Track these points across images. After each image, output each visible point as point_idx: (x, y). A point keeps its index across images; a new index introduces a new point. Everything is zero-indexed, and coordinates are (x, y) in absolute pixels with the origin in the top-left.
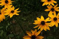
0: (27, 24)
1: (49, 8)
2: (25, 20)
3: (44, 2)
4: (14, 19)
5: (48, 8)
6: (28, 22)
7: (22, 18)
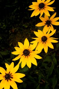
1: (44, 20)
2: (26, 27)
3: (34, 10)
4: (14, 27)
5: (41, 21)
7: (23, 25)
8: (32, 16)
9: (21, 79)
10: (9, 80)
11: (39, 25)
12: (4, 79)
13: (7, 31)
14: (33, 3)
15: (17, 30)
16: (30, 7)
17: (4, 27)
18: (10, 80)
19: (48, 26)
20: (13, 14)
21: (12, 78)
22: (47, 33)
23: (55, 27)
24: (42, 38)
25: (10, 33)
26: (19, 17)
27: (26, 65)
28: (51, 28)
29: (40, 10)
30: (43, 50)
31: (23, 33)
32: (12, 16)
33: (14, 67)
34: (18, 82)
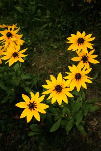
0: (58, 55)
1: (81, 55)
2: (55, 47)
6: (60, 51)
7: (52, 45)
8: (69, 49)
9: (45, 109)
10: (32, 110)
11: (74, 59)
12: (27, 107)
13: (31, 48)
14: (72, 35)
15: (44, 49)
16: (68, 39)
17: (29, 43)
18: (34, 109)
19: (84, 63)
20: (42, 29)
21: (36, 108)
22: (82, 70)
23: (91, 65)
24: (76, 75)
25: (35, 51)
26: (48, 34)
27: (56, 102)
28: (88, 66)
29: (79, 45)
30: (75, 88)
31: (50, 54)
32: (40, 32)
33: (39, 97)
34: (41, 112)
